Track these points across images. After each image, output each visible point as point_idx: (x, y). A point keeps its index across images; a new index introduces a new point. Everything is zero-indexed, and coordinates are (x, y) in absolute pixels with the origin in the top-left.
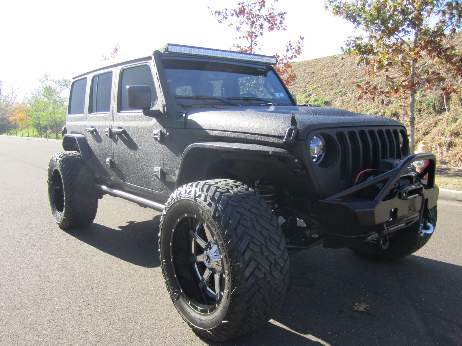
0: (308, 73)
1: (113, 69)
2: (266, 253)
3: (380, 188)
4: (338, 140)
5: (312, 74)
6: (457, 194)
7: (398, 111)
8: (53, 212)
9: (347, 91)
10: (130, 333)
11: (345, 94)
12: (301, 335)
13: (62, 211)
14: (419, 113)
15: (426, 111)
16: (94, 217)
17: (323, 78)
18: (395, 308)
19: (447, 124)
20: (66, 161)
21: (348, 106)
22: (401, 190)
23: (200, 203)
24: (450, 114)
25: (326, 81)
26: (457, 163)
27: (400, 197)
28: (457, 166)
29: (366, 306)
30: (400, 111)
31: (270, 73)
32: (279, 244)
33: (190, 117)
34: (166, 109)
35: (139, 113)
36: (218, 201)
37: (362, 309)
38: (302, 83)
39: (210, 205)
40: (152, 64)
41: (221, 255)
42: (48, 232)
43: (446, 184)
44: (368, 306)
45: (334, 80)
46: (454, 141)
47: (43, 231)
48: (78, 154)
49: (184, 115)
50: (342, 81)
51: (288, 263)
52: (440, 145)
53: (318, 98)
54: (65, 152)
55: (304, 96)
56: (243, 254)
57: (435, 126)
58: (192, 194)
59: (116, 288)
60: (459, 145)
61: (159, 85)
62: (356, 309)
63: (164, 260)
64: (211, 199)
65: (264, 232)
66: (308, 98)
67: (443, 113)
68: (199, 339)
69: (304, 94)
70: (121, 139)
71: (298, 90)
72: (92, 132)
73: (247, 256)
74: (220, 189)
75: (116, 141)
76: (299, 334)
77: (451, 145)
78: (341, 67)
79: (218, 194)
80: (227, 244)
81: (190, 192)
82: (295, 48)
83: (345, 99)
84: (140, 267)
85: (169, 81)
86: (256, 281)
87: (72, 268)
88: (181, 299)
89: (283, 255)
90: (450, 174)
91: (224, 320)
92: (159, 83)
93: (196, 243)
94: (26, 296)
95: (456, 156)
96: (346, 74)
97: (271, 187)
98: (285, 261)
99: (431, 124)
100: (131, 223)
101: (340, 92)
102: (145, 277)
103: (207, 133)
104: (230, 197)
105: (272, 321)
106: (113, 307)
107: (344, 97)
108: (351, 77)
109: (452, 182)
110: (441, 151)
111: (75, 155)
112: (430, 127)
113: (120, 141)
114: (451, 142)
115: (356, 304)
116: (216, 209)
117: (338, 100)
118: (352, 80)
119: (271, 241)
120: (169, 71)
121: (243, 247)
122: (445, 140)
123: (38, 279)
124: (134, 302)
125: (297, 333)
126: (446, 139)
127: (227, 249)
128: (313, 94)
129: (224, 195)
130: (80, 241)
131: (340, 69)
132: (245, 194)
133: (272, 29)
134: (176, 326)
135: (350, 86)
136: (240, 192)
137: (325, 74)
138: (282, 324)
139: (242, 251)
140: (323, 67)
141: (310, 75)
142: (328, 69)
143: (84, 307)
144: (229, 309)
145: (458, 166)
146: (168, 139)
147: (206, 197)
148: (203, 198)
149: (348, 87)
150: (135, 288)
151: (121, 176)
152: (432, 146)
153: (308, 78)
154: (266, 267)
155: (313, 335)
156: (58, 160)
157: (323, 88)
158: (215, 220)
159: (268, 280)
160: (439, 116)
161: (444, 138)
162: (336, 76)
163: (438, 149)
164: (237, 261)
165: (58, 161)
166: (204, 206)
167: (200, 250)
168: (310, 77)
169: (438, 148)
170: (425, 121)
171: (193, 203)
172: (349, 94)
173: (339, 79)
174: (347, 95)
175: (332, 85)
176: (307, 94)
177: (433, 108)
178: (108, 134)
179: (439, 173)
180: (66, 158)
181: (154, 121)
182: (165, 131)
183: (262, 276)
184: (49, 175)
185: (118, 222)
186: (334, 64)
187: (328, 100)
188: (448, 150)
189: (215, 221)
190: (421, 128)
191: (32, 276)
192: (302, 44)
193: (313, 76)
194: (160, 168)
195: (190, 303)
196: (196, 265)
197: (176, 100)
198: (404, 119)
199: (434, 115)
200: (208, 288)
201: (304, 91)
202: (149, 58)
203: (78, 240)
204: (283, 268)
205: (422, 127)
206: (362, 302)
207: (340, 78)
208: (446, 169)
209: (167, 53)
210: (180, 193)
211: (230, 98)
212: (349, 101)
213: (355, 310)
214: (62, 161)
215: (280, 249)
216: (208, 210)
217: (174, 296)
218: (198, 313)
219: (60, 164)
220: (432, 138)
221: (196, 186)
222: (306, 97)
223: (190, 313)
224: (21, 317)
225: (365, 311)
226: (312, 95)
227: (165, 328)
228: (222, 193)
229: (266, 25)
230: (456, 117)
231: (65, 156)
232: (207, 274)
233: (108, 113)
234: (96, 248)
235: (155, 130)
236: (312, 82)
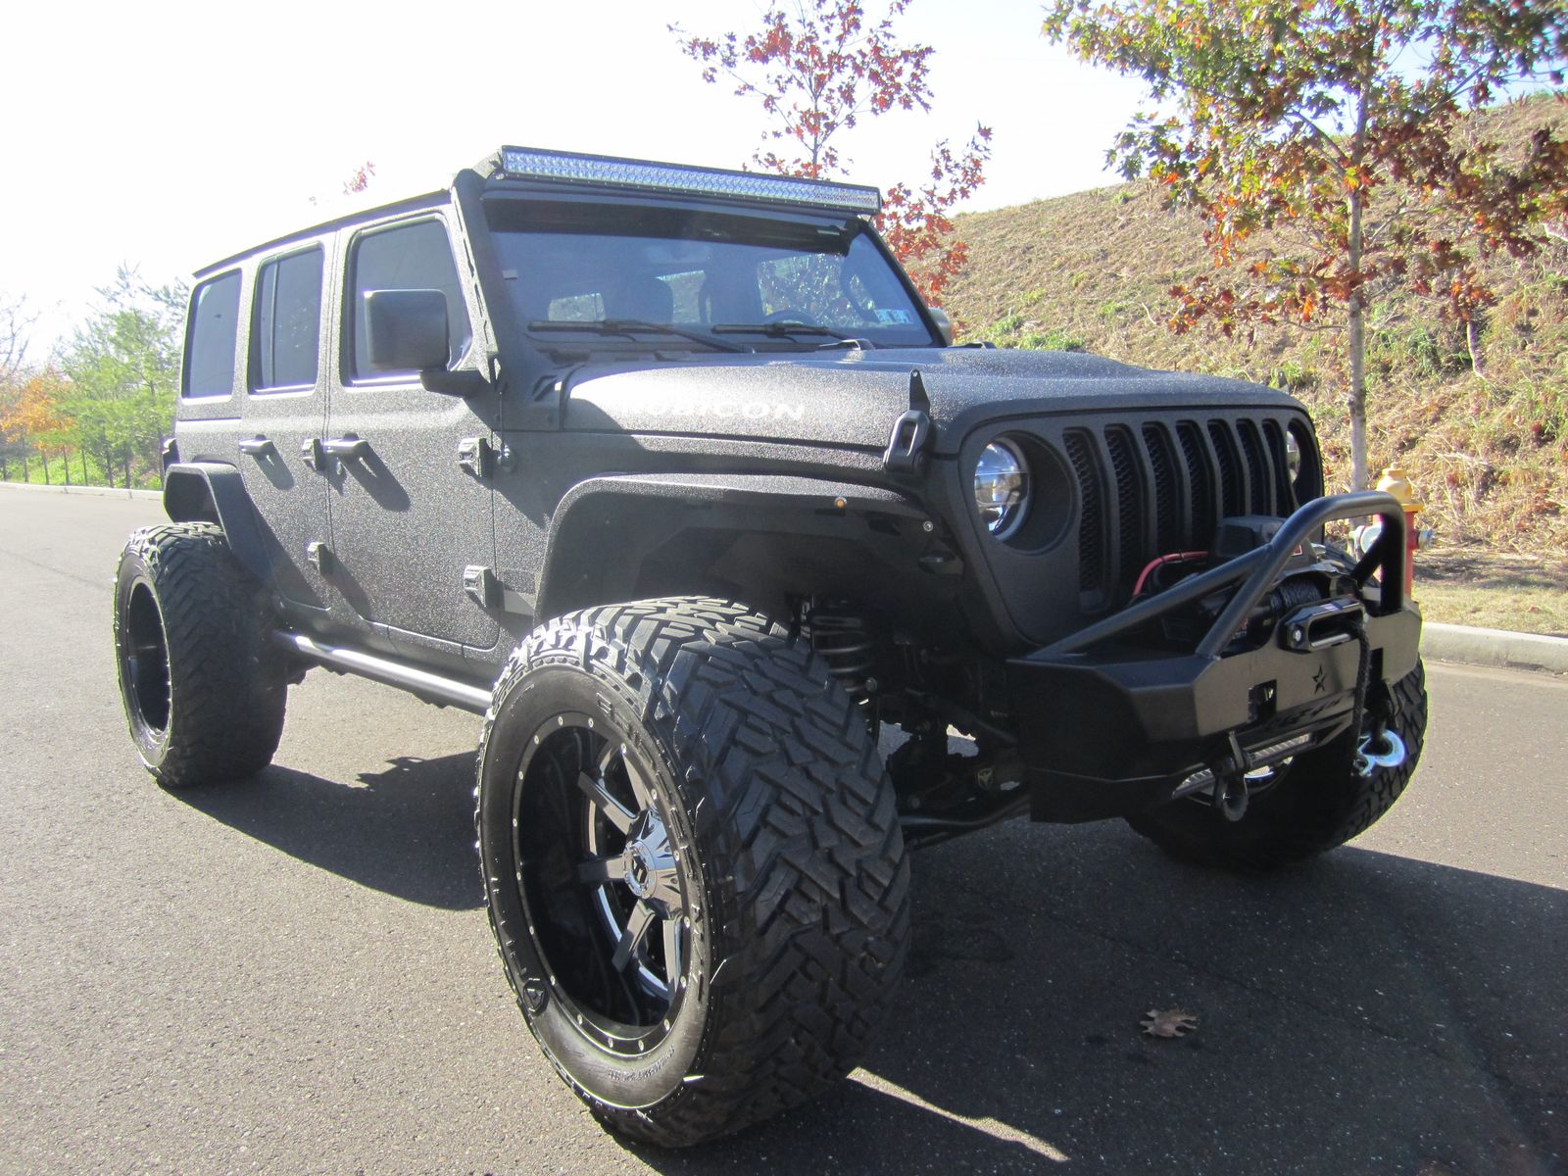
0: (1013, 249)
1: (327, 239)
2: (828, 841)
3: (1215, 613)
4: (1071, 455)
5: (1024, 252)
6: (1508, 644)
7: (1312, 370)
8: (135, 732)
9: (1142, 309)
10: (380, 1127)
11: (1136, 318)
12: (963, 1120)
13: (162, 727)
14: (1383, 377)
15: (1406, 370)
16: (272, 745)
17: (1060, 266)
18: (1285, 1021)
19: (1478, 410)
20: (175, 557)
21: (1148, 358)
22: (1287, 619)
23: (603, 677)
24: (1487, 376)
25: (1072, 275)
26: (1510, 542)
27: (1284, 644)
28: (1512, 549)
29: (1184, 1018)
30: (1319, 370)
31: (858, 244)
32: (872, 810)
33: (579, 392)
34: (497, 367)
35: (411, 383)
36: (662, 669)
37: (1170, 1029)
38: (993, 285)
39: (635, 681)
40: (452, 216)
41: (676, 852)
42: (115, 798)
43: (1474, 612)
44: (1193, 1019)
45: (1100, 270)
46: (1502, 468)
47: (98, 796)
48: (215, 529)
49: (558, 387)
50: (1124, 273)
51: (906, 874)
52: (1454, 481)
53: (1044, 334)
54: (171, 524)
55: (998, 326)
56: (748, 845)
57: (1436, 420)
58: (579, 646)
59: (338, 980)
60: (1516, 479)
61: (476, 287)
62: (1151, 1029)
63: (494, 879)
64: (638, 661)
65: (821, 771)
66: (1013, 335)
67: (1462, 375)
68: (613, 1141)
69: (997, 320)
70: (353, 475)
71: (980, 308)
72: (259, 455)
73: (760, 853)
74: (672, 627)
75: (338, 482)
76: (954, 1117)
77: (1490, 480)
78: (1122, 227)
79: (662, 645)
80: (693, 813)
81: (571, 641)
82: (962, 164)
83: (1135, 336)
84: (424, 908)
85: (508, 274)
86: (793, 936)
87: (191, 916)
88: (551, 1008)
89: (887, 846)
90: (1486, 576)
91: (691, 1072)
92: (476, 280)
93: (601, 816)
94: (28, 1015)
95: (1507, 517)
96: (1140, 252)
97: (853, 622)
98: (897, 867)
99: (1424, 412)
100: (402, 762)
101: (1119, 310)
102: (440, 940)
103: (634, 441)
104: (702, 655)
105: (859, 1075)
106: (325, 1043)
107: (1133, 329)
108: (1156, 262)
109: (1494, 602)
110: (1457, 503)
111: (206, 534)
112: (1419, 424)
113: (351, 482)
114: (1491, 471)
115: (1153, 1014)
116: (656, 697)
117: (1112, 340)
118: (1158, 271)
119: (844, 802)
120: (508, 241)
122: (1470, 463)
123: (73, 954)
124: (399, 1026)
125: (947, 1114)
126: (1474, 459)
127: (692, 828)
128: (1029, 319)
129: (684, 648)
130: (224, 826)
131: (1118, 234)
132: (756, 642)
133: (882, 103)
134: (535, 1102)
135: (1152, 290)
136: (739, 638)
137: (1067, 251)
138: (896, 1087)
139: (744, 836)
140: (1062, 230)
141: (1019, 254)
142: (1079, 236)
143: (225, 1045)
144: (705, 1034)
145: (1516, 551)
146: (507, 469)
147: (622, 654)
148: (612, 659)
149: (1144, 294)
150: (403, 979)
151: (358, 599)
152: (1429, 487)
153: (1011, 268)
154: (826, 888)
155: (1002, 1119)
156: (146, 551)
157: (1063, 300)
158: (653, 734)
159: (836, 931)
160: (1451, 383)
161: (1468, 458)
162: (1105, 257)
163: (1449, 497)
164: (728, 869)
165: (146, 557)
166: (616, 687)
167: (614, 842)
168: (1017, 263)
169: (1448, 493)
170: (1402, 403)
171: (581, 678)
172: (1149, 317)
173: (1114, 267)
174: (1142, 323)
175: (1093, 287)
176: (1009, 319)
177: (1429, 357)
178: (311, 458)
179: (1450, 574)
180: (172, 544)
181: (460, 410)
182: (496, 443)
183: (815, 918)
184: (120, 604)
185: (358, 762)
186: (1099, 219)
187: (1078, 340)
188: (1480, 498)
189: (651, 735)
190: (1392, 428)
191: (53, 945)
192: (986, 149)
193: (1030, 261)
194: (482, 569)
195: (581, 1022)
196: (601, 891)
197: (534, 335)
198: (1334, 397)
199: (1432, 380)
200: (643, 970)
201: (998, 312)
202: (443, 197)
203: (218, 824)
204: (887, 891)
205: (1394, 421)
206: (1174, 1008)
207: (1118, 264)
208: (1474, 561)
209: (500, 177)
210: (541, 645)
211: (718, 329)
212: (1150, 342)
213: (1149, 1035)
214: (161, 556)
215: (876, 828)
216: (629, 700)
217: (528, 999)
218: (608, 1054)
219: (155, 566)
220: (1426, 458)
221: (592, 620)
222: (1007, 331)
223: (580, 1055)
224: (8, 1082)
225: (1181, 1034)
226: (1027, 324)
227: (498, 1109)
228: (676, 642)
229: (865, 89)
230: (1508, 387)
231: (171, 539)
232: (640, 919)
233: (311, 389)
234: (277, 850)
235: (464, 441)
236: (1025, 280)
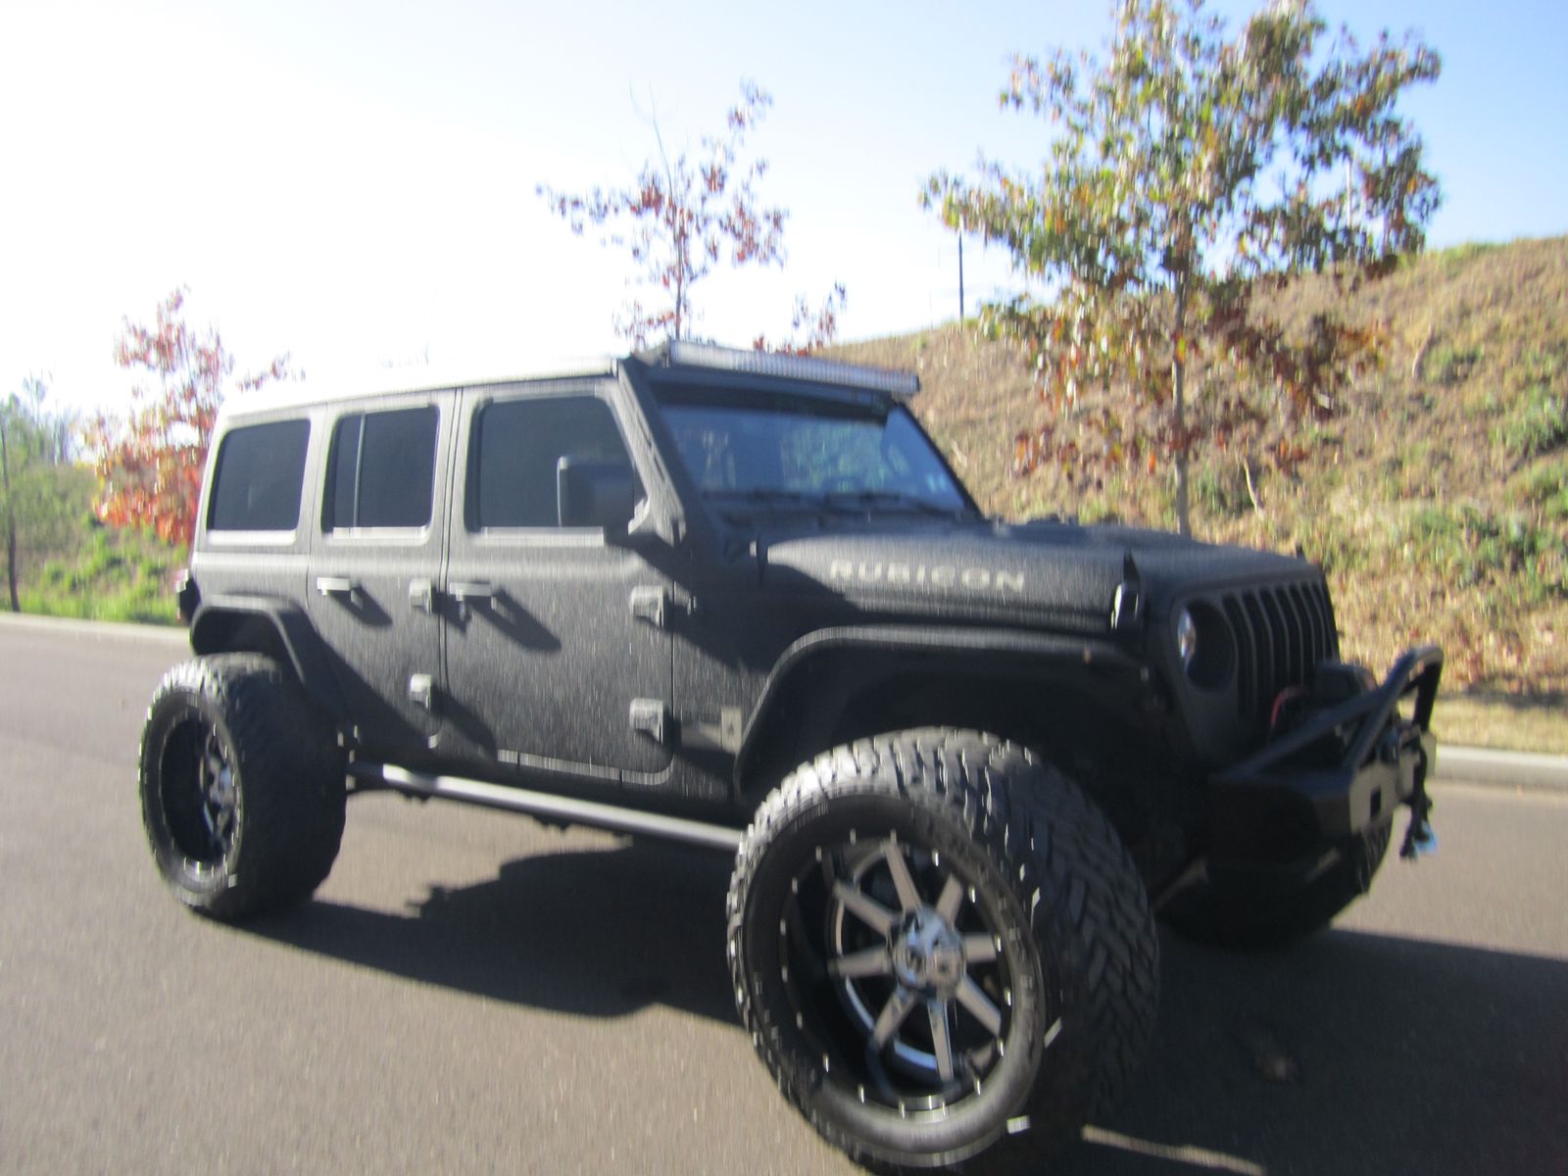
1: (443, 401)
2: (1120, 922)
23: (922, 800)
24: (1268, 515)
30: (1123, 509)
31: (896, 419)
32: (1137, 898)
33: (776, 556)
34: (682, 529)
39: (956, 802)
40: (617, 394)
49: (753, 550)
50: (930, 414)
51: (1159, 947)
56: (1079, 928)
58: (887, 777)
61: (653, 459)
67: (1246, 515)
70: (483, 618)
72: (340, 597)
81: (874, 772)
85: (681, 448)
86: (1109, 999)
88: (826, 1089)
89: (1148, 925)
92: (653, 453)
108: (959, 404)
113: (480, 625)
116: (981, 814)
119: (1122, 891)
121: (1075, 907)
132: (1027, 769)
133: (741, 257)
147: (938, 780)
148: (928, 785)
149: (953, 434)
160: (1237, 521)
166: (938, 809)
171: (895, 803)
172: (959, 456)
173: (919, 408)
177: (1216, 498)
178: (425, 602)
181: (634, 564)
182: (682, 596)
189: (982, 847)
194: (660, 707)
195: (863, 1095)
196: (848, 985)
200: (902, 1051)
202: (609, 376)
204: (1151, 962)
206: (1273, 1056)
207: (923, 405)
209: (665, 363)
210: (834, 774)
215: (1141, 911)
221: (891, 749)
229: (728, 245)
233: (421, 532)
235: (639, 592)
